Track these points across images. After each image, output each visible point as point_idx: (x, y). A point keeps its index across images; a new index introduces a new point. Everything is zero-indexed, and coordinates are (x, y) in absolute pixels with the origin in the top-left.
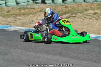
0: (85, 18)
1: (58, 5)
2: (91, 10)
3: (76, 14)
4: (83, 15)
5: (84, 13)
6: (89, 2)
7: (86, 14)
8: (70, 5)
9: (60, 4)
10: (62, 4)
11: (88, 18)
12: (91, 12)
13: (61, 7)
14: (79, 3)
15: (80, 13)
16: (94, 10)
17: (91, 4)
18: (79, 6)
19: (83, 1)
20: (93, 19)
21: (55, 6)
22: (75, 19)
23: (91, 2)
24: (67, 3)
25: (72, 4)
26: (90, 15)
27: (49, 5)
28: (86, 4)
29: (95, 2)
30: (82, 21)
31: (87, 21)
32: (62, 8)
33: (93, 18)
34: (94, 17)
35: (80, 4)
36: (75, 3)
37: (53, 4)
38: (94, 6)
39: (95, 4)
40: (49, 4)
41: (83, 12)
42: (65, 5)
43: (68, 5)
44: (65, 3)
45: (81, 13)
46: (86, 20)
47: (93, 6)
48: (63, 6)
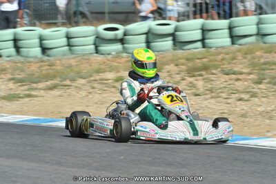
0: (93, 88)
1: (31, 60)
2: (110, 71)
3: (73, 80)
4: (89, 82)
5: (92, 78)
6: (109, 54)
7: (95, 80)
8: (60, 60)
9: (36, 57)
10: (41, 58)
11: (100, 90)
12: (111, 76)
13: (38, 65)
14: (84, 55)
15: (82, 77)
16: (118, 72)
17: (112, 58)
18: (82, 64)
19: (94, 51)
20: (111, 92)
21: (22, 62)
22: (69, 91)
23: (114, 53)
24: (54, 56)
25: (66, 57)
26: (106, 83)
27: (8, 59)
28: (100, 58)
29: (125, 55)
30: (84, 94)
31: (97, 95)
32: (41, 67)
33: (113, 90)
34: (114, 87)
35: (86, 57)
36: (74, 56)
37: (19, 58)
38: (119, 63)
39: (124, 58)
40: (8, 57)
41: (91, 76)
42: (49, 60)
43: (56, 60)
44: (48, 56)
45: (84, 78)
46: (96, 93)
47: (117, 63)
48: (42, 61)
